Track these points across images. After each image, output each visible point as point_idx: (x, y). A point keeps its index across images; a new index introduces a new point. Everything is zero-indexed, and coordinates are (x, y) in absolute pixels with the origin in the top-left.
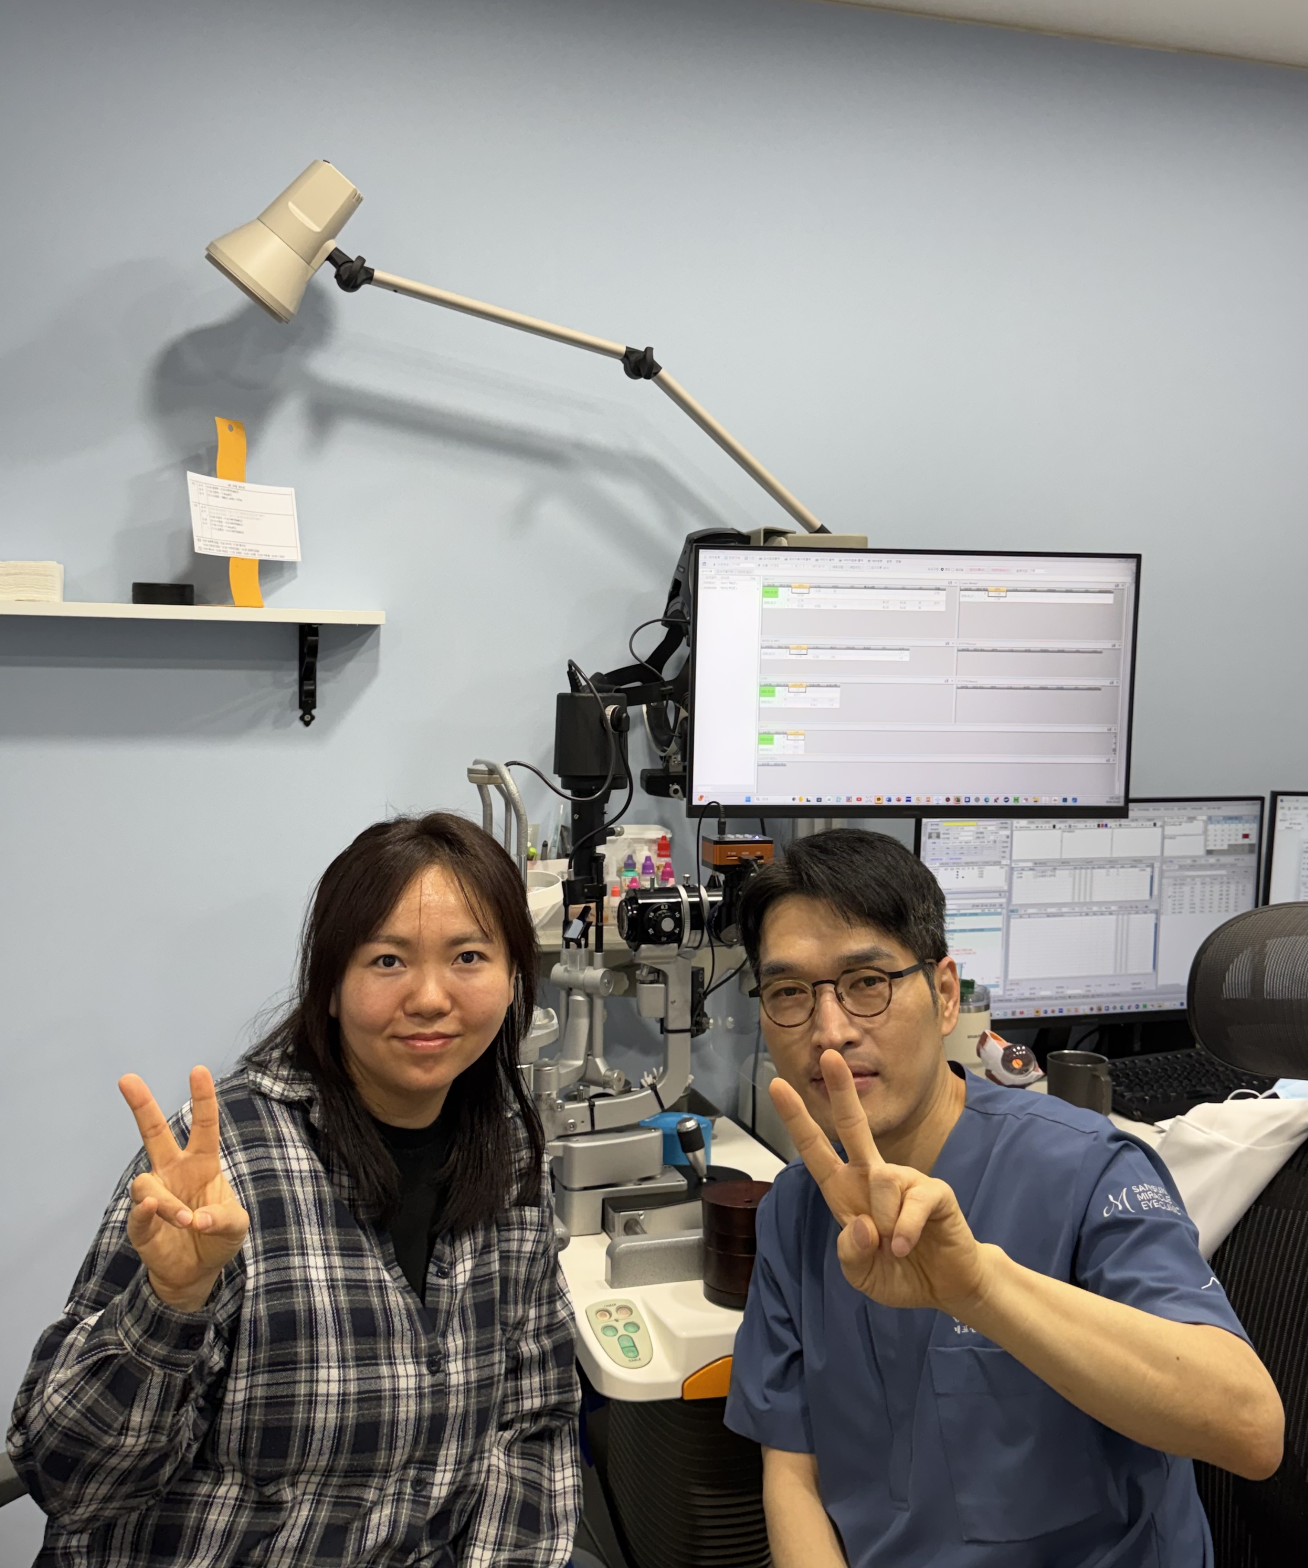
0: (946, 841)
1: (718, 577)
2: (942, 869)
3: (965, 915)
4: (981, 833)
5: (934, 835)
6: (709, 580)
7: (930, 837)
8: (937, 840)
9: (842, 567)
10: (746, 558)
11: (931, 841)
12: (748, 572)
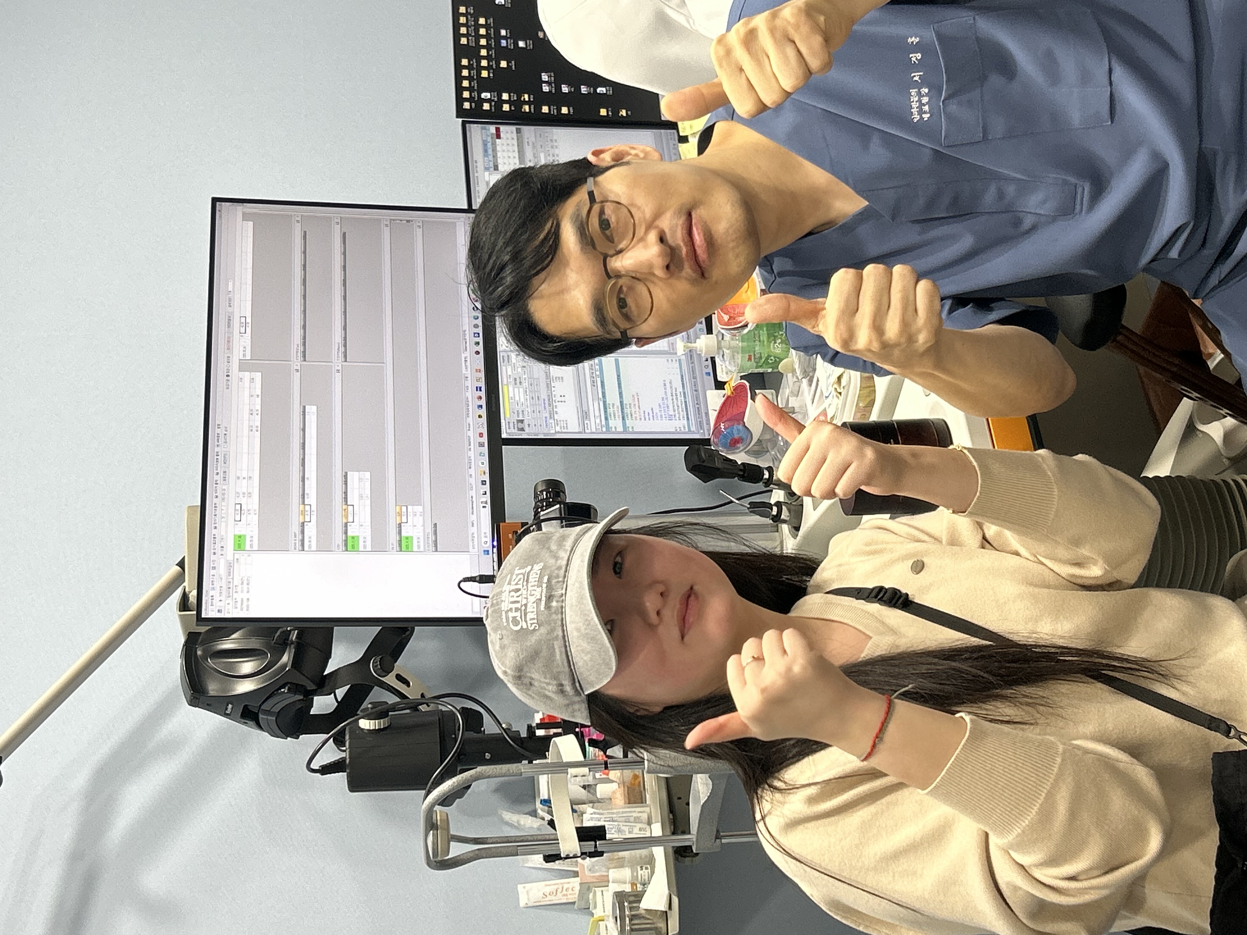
0: (526, 413)
1: (235, 595)
2: (556, 417)
3: (604, 394)
4: (515, 379)
5: (520, 425)
6: (239, 605)
7: (522, 429)
8: (526, 422)
9: (225, 472)
10: (214, 568)
11: (526, 428)
12: (230, 566)
